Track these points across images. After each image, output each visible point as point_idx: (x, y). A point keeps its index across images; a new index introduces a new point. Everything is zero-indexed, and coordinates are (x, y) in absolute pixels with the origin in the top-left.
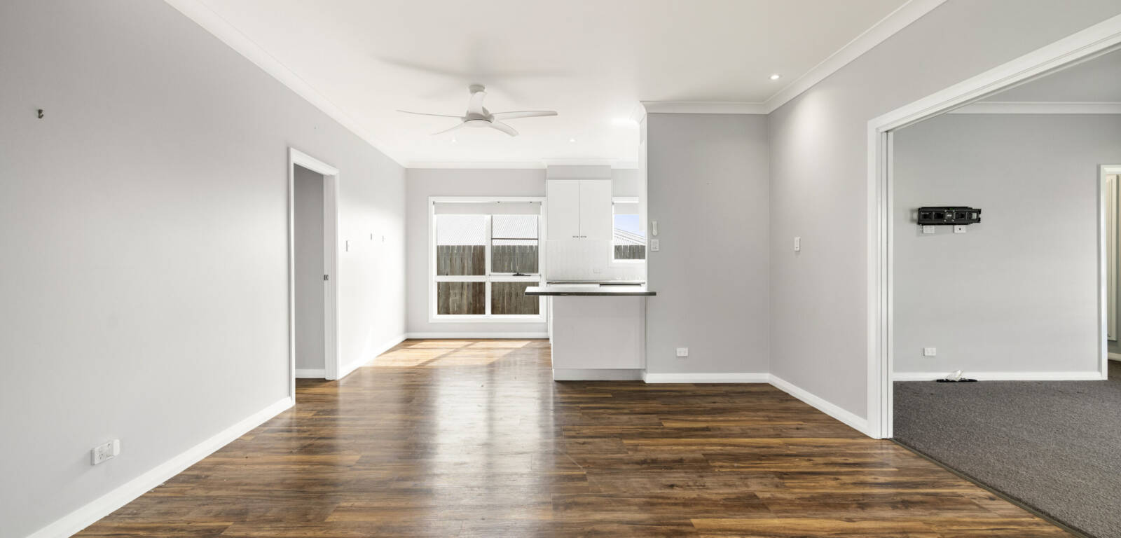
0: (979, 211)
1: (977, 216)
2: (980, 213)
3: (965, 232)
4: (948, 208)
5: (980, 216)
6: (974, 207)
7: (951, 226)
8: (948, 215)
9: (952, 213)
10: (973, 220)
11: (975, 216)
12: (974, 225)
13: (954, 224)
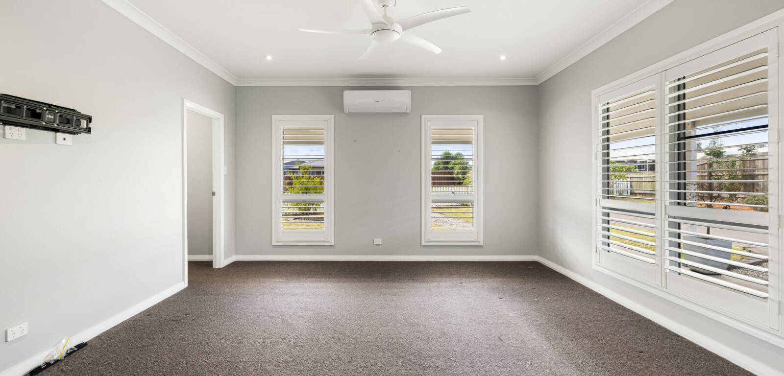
0: (89, 119)
1: (87, 125)
2: (90, 122)
3: (71, 144)
4: (50, 105)
5: (91, 125)
6: (84, 112)
7: (52, 134)
8: (49, 116)
9: (54, 114)
10: (83, 129)
11: (84, 123)
12: (84, 135)
13: (56, 130)
